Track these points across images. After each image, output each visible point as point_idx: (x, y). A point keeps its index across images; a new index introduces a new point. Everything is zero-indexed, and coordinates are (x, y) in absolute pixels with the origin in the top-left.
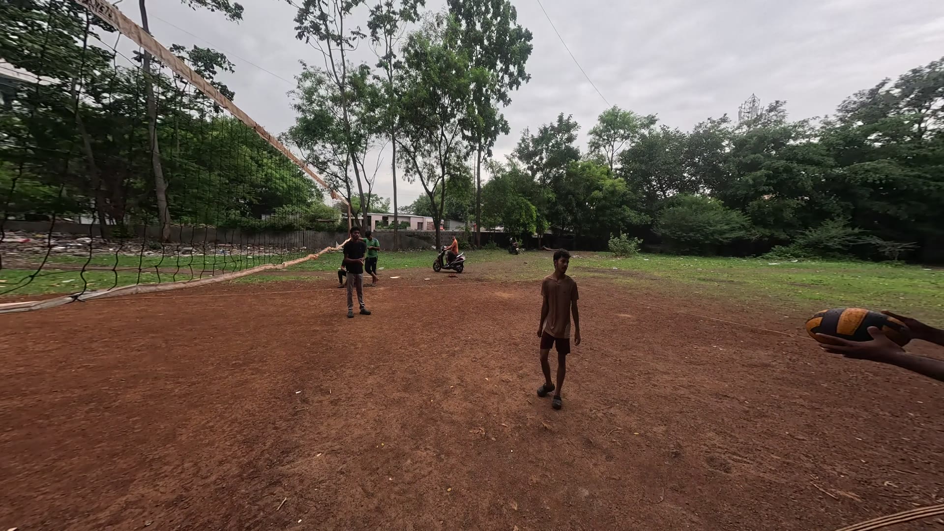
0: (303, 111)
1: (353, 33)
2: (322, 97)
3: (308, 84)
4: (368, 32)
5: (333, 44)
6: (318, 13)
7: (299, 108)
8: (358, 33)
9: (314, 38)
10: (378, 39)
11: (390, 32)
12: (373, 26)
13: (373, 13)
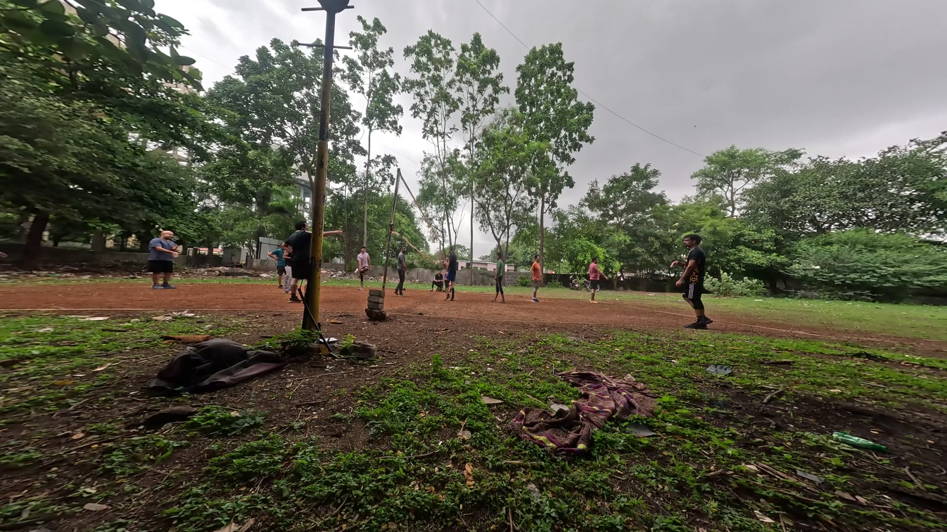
0: (423, 185)
1: (451, 129)
2: (433, 173)
3: (426, 166)
4: (460, 125)
5: (440, 138)
6: (433, 120)
7: (421, 182)
8: (454, 129)
9: (431, 136)
10: (466, 129)
11: (475, 123)
12: (464, 121)
13: (464, 112)
